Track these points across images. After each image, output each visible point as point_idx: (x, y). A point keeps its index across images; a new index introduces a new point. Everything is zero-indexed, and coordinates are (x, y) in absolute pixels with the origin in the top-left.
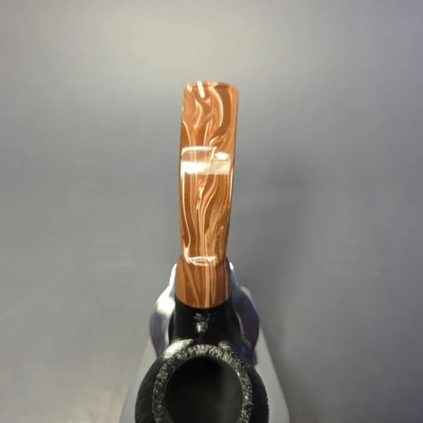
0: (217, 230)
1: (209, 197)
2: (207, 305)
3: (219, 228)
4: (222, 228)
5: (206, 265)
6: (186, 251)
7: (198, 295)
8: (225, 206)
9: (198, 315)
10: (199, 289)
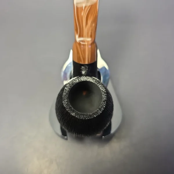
0: (91, 25)
1: (88, 9)
2: (87, 63)
3: (92, 25)
4: (94, 25)
5: (86, 43)
6: (77, 36)
7: (83, 58)
8: (95, 14)
9: (83, 67)
10: (83, 55)
